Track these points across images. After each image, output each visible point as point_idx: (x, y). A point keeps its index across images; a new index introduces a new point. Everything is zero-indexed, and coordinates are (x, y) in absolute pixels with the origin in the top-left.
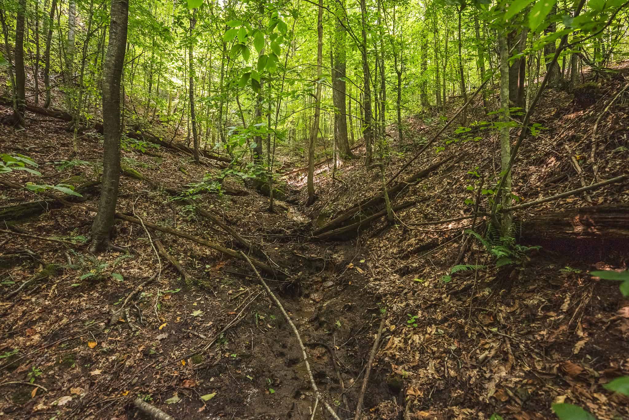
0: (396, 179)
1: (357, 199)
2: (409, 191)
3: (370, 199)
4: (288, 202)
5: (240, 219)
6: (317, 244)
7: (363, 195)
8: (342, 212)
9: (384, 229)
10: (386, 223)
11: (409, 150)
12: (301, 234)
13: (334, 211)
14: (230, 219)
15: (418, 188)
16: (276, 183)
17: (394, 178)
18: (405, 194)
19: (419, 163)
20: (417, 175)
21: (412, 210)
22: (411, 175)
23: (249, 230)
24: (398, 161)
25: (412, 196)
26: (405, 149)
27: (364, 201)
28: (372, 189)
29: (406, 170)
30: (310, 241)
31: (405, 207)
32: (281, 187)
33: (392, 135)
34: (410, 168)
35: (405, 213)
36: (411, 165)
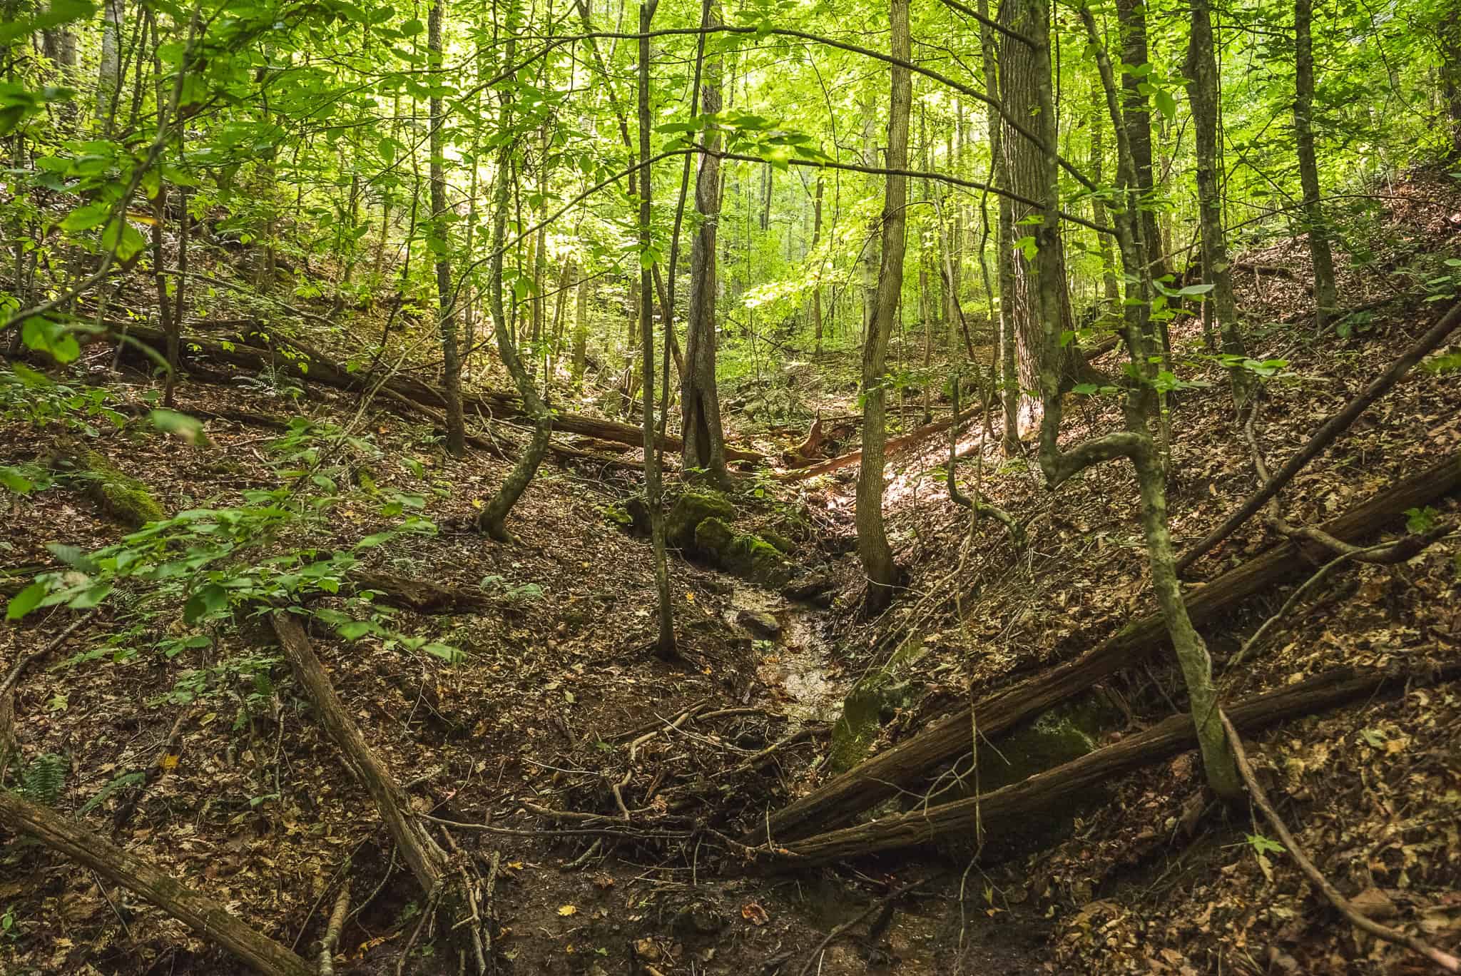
0: (1271, 510)
1: (1039, 627)
2: (1355, 586)
3: (1108, 626)
4: (789, 595)
5: (489, 711)
6: (785, 895)
7: (1073, 600)
8: (945, 700)
9: (1183, 839)
10: (1197, 799)
11: (1370, 335)
12: (719, 821)
13: (916, 687)
14: (446, 707)
15: (1420, 572)
16: (762, 511)
17: (1262, 500)
18: (1327, 607)
19: (1426, 405)
20: (1412, 482)
21: (1372, 735)
22: (1373, 484)
23: (515, 768)
24: (1302, 398)
25: (1378, 624)
26: (1344, 330)
27: (1075, 643)
28: (1127, 563)
29: (1340, 453)
30: (752, 870)
31: (1323, 708)
32: (780, 527)
33: (1295, 271)
34: (1363, 440)
35: (1321, 756)
36: (1372, 420)
